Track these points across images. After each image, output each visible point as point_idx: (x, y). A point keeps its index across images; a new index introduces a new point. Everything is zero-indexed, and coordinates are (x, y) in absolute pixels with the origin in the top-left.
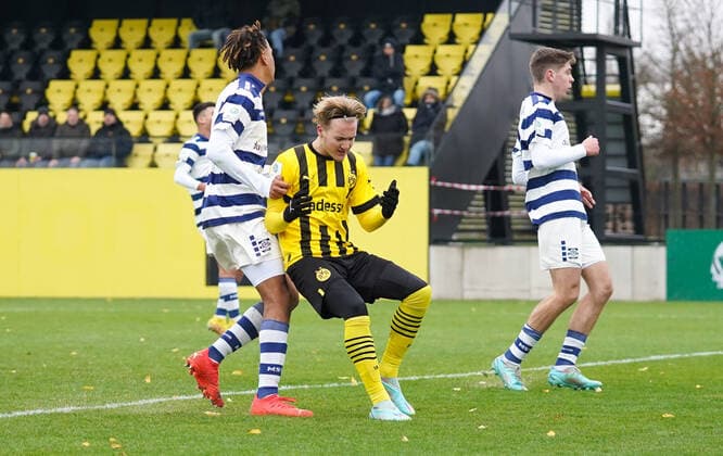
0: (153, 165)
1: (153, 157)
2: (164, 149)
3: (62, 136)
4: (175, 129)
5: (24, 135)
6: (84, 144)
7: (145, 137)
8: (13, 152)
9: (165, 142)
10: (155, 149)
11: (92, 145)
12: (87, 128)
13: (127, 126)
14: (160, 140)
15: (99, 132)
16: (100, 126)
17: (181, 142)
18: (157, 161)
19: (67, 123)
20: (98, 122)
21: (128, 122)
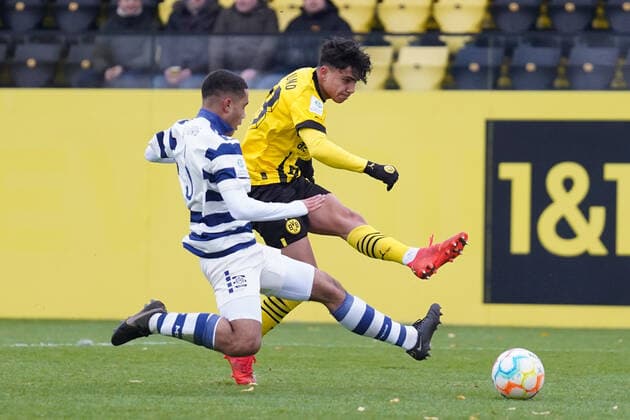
0: (391, 85)
1: (391, 70)
2: (411, 55)
3: (227, 32)
4: (431, 19)
5: (163, 29)
6: (267, 45)
7: (377, 33)
8: (142, 60)
9: (412, 44)
10: (395, 57)
11: (282, 47)
12: (272, 16)
13: (344, 14)
14: (404, 40)
15: (294, 25)
16: (296, 13)
17: (443, 44)
18: (400, 78)
19: (234, 8)
20: (292, 7)
21: (347, 7)
